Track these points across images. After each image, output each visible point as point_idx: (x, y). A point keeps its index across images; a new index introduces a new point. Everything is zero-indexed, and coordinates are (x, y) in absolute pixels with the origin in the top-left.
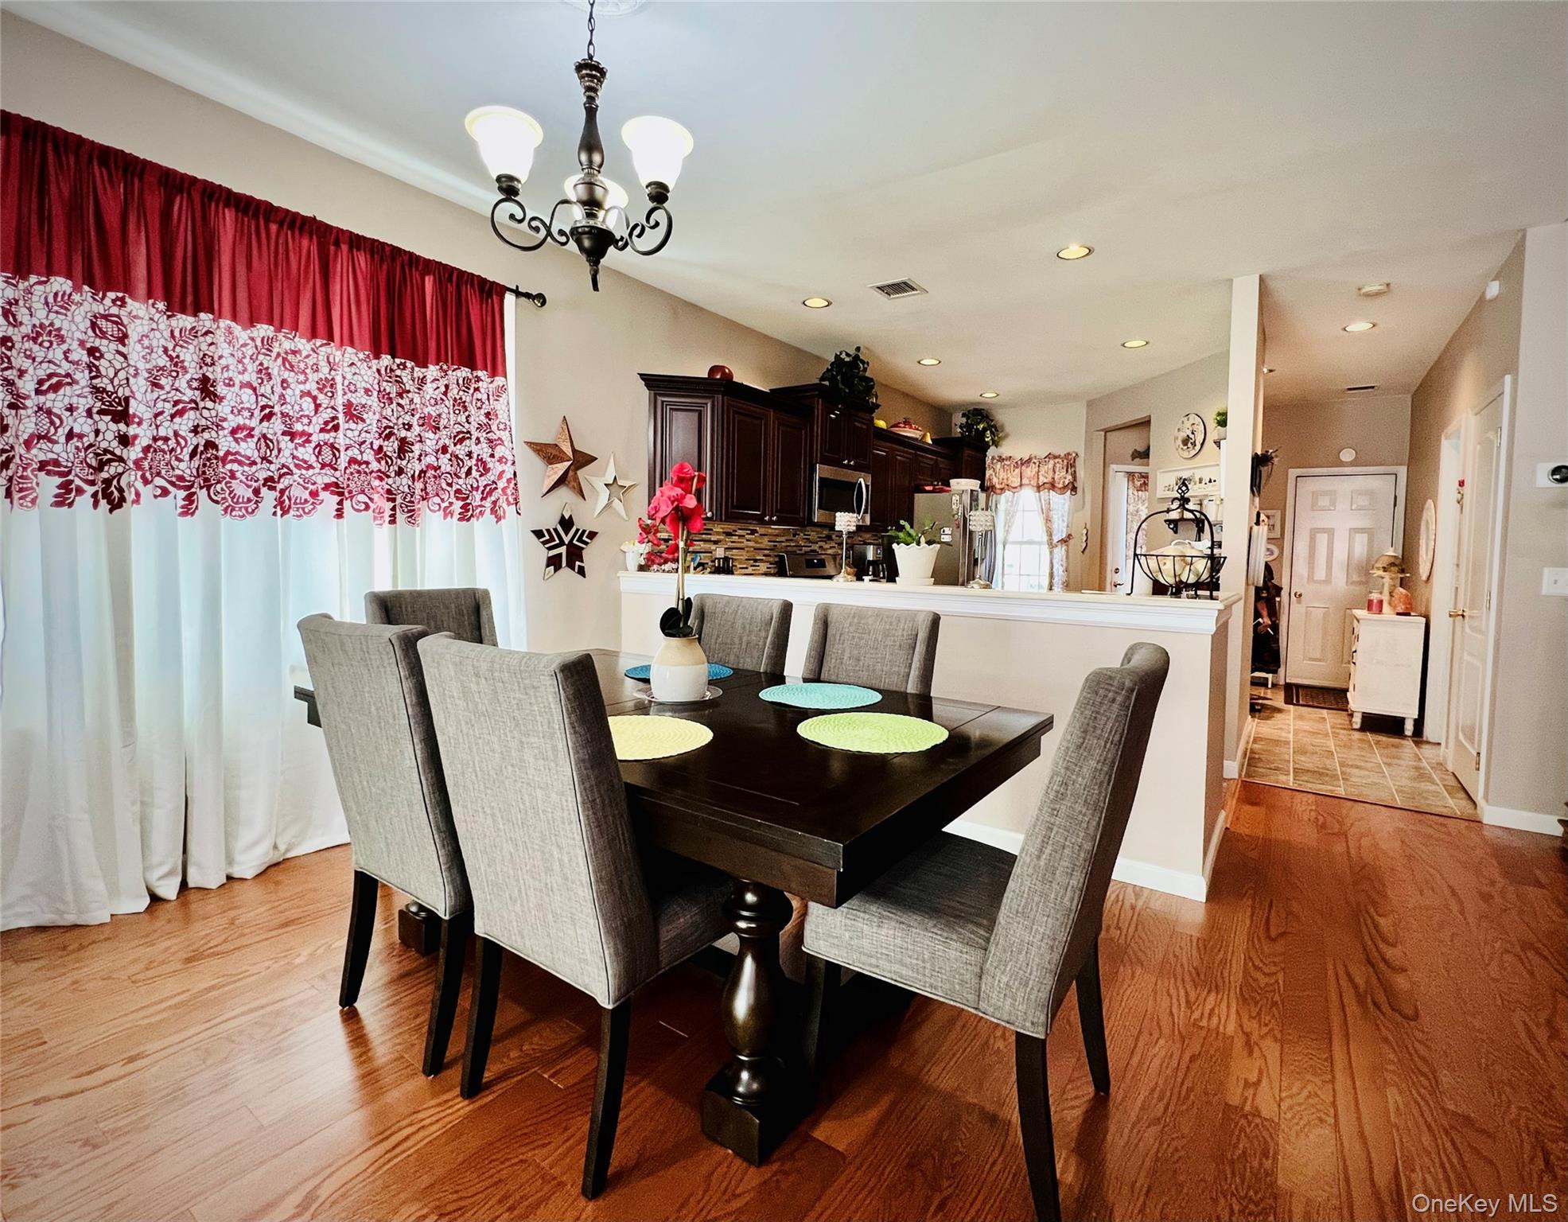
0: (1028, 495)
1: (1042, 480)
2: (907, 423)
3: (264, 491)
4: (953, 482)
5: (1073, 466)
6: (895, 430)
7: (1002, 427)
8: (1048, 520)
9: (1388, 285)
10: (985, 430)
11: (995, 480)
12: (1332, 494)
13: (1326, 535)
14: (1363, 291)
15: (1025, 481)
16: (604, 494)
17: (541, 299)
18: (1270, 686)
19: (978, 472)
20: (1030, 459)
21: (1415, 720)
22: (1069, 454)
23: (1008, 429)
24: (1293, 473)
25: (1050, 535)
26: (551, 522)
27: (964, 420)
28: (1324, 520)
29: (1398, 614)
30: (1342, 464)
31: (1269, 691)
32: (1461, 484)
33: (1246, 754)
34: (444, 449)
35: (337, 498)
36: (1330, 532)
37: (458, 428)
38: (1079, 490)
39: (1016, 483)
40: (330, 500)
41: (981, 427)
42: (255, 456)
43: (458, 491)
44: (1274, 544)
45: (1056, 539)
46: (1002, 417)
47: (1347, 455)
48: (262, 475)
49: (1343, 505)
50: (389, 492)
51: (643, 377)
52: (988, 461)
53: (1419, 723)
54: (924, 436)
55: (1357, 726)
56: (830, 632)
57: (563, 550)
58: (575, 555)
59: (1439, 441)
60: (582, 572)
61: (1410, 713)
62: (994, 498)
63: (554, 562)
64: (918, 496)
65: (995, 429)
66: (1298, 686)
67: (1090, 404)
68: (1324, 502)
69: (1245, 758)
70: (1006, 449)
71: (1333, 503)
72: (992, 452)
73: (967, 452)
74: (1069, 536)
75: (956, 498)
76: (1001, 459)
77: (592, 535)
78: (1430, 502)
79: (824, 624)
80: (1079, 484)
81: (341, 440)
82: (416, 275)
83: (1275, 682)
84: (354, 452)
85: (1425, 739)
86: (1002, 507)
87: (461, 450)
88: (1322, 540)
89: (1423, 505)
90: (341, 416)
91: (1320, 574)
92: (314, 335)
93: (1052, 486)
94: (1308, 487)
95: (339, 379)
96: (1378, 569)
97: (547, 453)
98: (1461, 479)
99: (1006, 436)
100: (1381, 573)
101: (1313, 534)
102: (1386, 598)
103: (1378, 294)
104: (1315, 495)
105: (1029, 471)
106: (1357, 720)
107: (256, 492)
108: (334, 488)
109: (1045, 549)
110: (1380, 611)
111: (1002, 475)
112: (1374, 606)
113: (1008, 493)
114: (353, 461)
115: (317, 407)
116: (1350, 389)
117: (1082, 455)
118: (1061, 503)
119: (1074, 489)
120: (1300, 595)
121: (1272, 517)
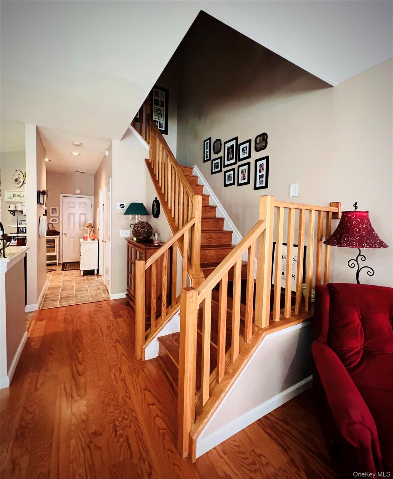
9: (81, 144)
12: (74, 203)
13: (73, 215)
14: (74, 143)
18: (57, 265)
21: (97, 270)
24: (62, 195)
28: (72, 211)
29: (92, 240)
30: (76, 194)
31: (57, 267)
32: (103, 205)
33: (43, 297)
36: (74, 214)
44: (57, 218)
47: (78, 191)
49: (77, 206)
53: (98, 270)
55: (82, 275)
59: (99, 191)
61: (96, 268)
66: (67, 263)
68: (72, 205)
69: (43, 298)
71: (75, 205)
78: (98, 208)
83: (59, 263)
85: (100, 274)
88: (72, 216)
89: (97, 209)
91: (72, 227)
94: (67, 200)
96: (86, 227)
98: (103, 203)
100: (86, 228)
101: (69, 214)
102: (88, 235)
103: (78, 145)
104: (69, 203)
106: (82, 273)
110: (87, 240)
112: (85, 238)
116: (77, 172)
120: (66, 234)
121: (55, 209)
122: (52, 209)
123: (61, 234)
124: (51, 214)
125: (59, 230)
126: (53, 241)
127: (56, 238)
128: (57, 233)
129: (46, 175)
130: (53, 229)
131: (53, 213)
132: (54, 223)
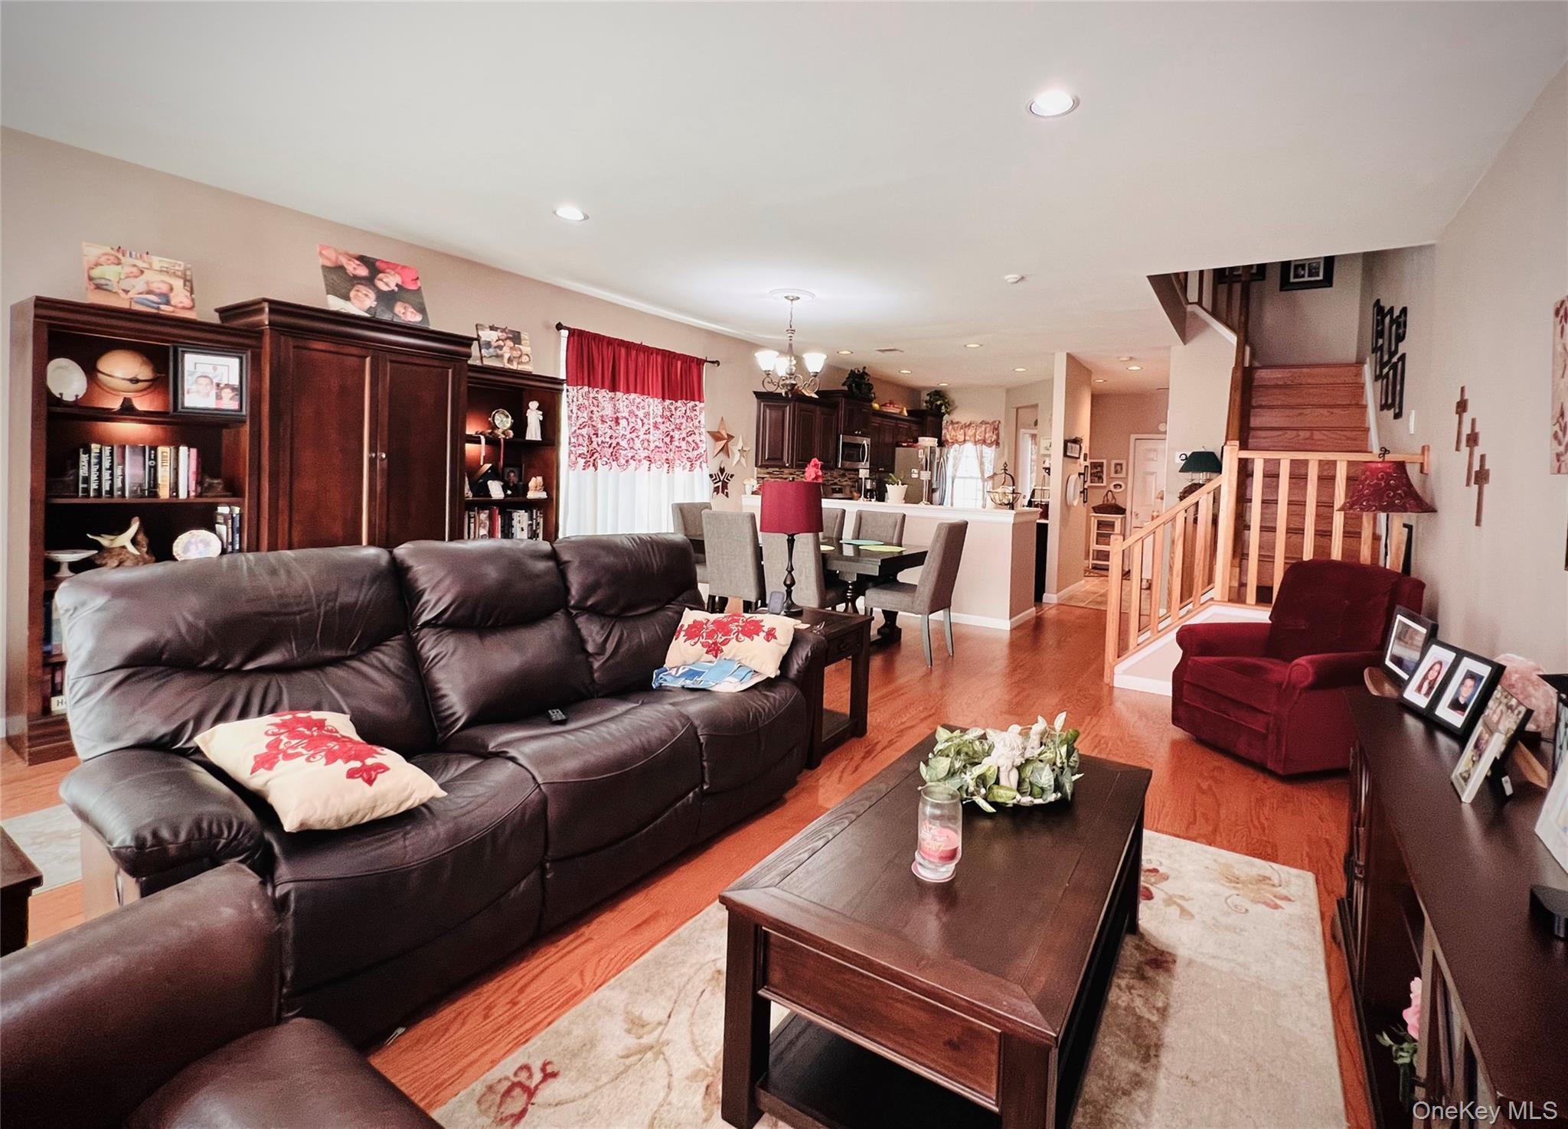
0: (969, 446)
1: (978, 437)
2: (891, 403)
3: (631, 461)
4: (920, 439)
5: (997, 429)
6: (885, 409)
7: (953, 401)
8: (982, 464)
9: (1131, 358)
10: (941, 405)
11: (948, 437)
12: (1156, 451)
13: (1153, 475)
14: (1120, 360)
15: (967, 438)
16: (737, 455)
17: (717, 362)
19: (937, 433)
20: (970, 424)
22: (995, 422)
23: (957, 403)
24: (1133, 437)
25: (982, 472)
26: (715, 471)
27: (928, 398)
28: (1152, 466)
30: (1161, 433)
34: (684, 439)
35: (648, 463)
36: (1154, 473)
37: (689, 429)
38: (1001, 445)
39: (961, 438)
40: (646, 463)
41: (939, 403)
42: (626, 446)
43: (688, 458)
45: (987, 475)
46: (953, 396)
47: (1163, 429)
48: (630, 455)
49: (1162, 457)
50: (667, 459)
51: (755, 393)
52: (944, 423)
54: (901, 412)
56: (863, 521)
57: (720, 484)
58: (725, 486)
60: (727, 495)
62: (945, 450)
63: (716, 490)
64: (898, 450)
65: (947, 404)
67: (1008, 391)
68: (1150, 455)
70: (956, 416)
71: (1157, 456)
72: (946, 417)
73: (930, 418)
74: (995, 474)
75: (921, 451)
76: (952, 423)
77: (732, 476)
79: (860, 518)
80: (1000, 441)
81: (651, 438)
82: (674, 361)
84: (657, 443)
86: (951, 456)
87: (690, 439)
88: (1149, 478)
90: (651, 427)
91: (1151, 501)
92: (643, 393)
93: (984, 442)
94: (1142, 446)
95: (651, 412)
97: (716, 436)
99: (956, 407)
101: (1145, 474)
103: (1128, 361)
104: (1146, 451)
105: (971, 432)
107: (627, 461)
108: (648, 458)
109: (980, 481)
111: (953, 433)
113: (956, 445)
114: (656, 447)
115: (643, 424)
116: (1159, 389)
117: (1003, 422)
118: (989, 452)
119: (998, 444)
120: (1138, 513)
121: (1121, 465)
122: (1116, 465)
123: (1128, 512)
124: (1113, 475)
125: (1126, 505)
126: (1111, 525)
127: (1117, 518)
128: (1121, 511)
129: (1092, 410)
130: (1113, 502)
131: (1116, 472)
132: (1118, 490)
